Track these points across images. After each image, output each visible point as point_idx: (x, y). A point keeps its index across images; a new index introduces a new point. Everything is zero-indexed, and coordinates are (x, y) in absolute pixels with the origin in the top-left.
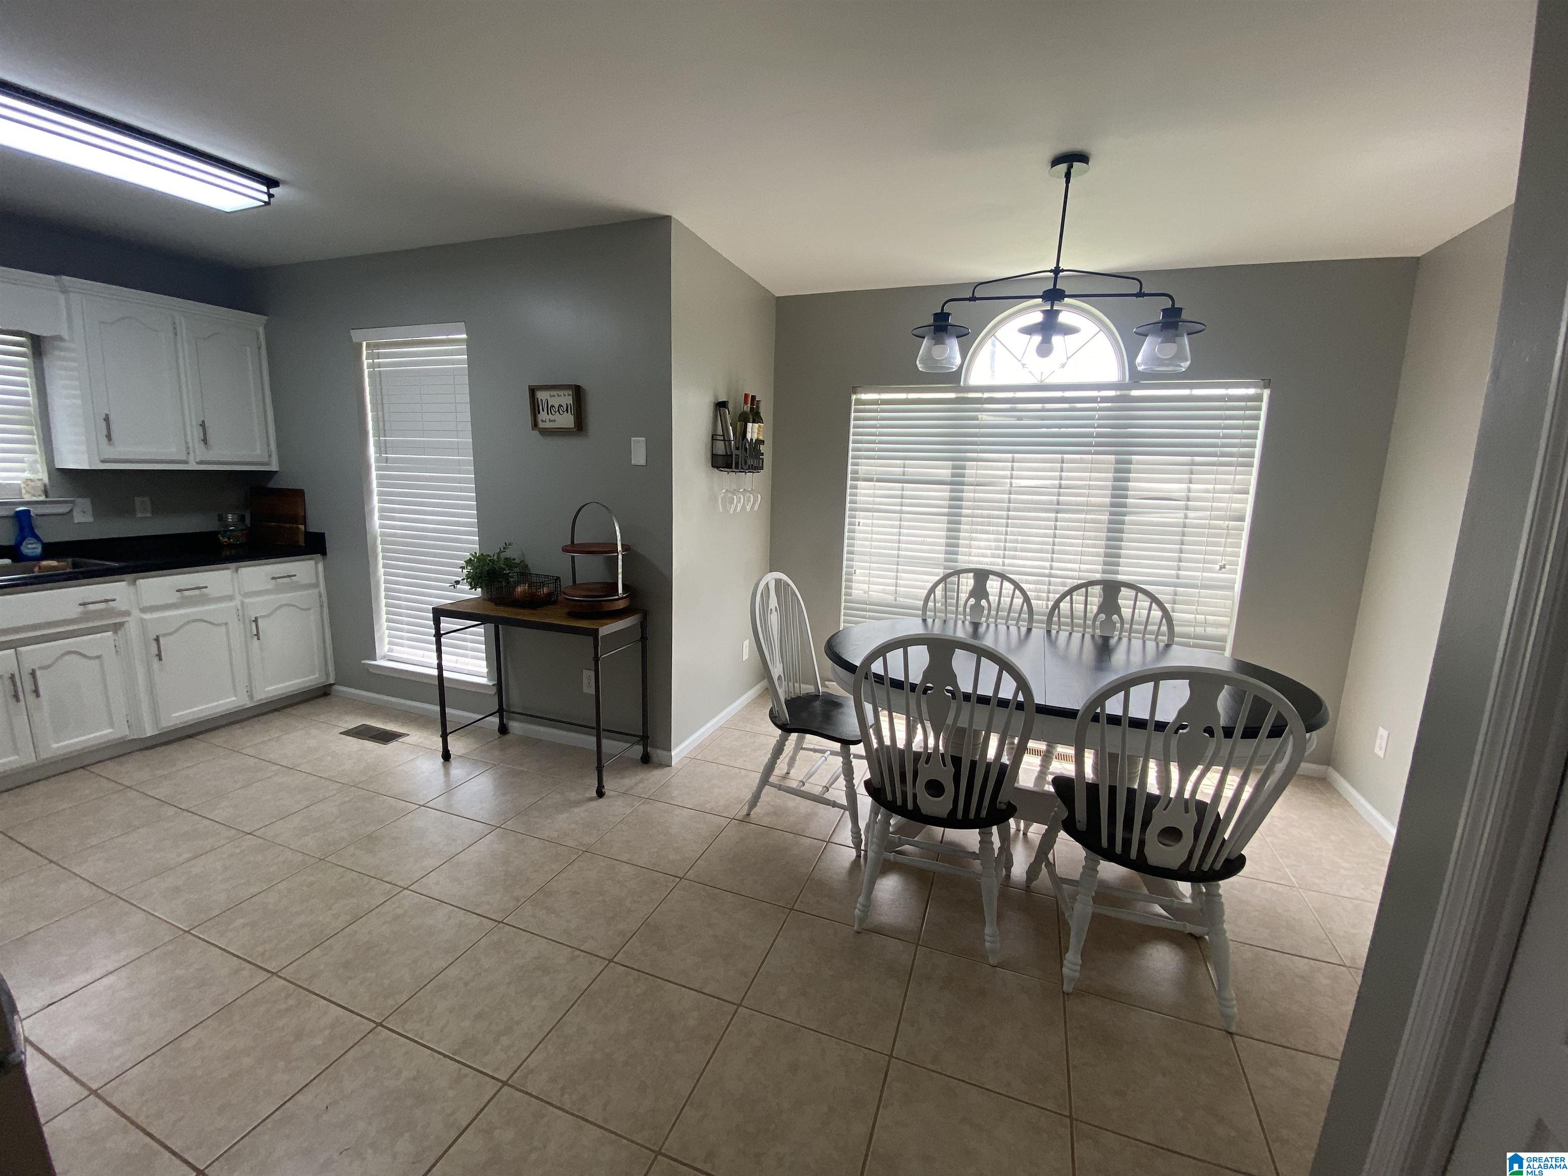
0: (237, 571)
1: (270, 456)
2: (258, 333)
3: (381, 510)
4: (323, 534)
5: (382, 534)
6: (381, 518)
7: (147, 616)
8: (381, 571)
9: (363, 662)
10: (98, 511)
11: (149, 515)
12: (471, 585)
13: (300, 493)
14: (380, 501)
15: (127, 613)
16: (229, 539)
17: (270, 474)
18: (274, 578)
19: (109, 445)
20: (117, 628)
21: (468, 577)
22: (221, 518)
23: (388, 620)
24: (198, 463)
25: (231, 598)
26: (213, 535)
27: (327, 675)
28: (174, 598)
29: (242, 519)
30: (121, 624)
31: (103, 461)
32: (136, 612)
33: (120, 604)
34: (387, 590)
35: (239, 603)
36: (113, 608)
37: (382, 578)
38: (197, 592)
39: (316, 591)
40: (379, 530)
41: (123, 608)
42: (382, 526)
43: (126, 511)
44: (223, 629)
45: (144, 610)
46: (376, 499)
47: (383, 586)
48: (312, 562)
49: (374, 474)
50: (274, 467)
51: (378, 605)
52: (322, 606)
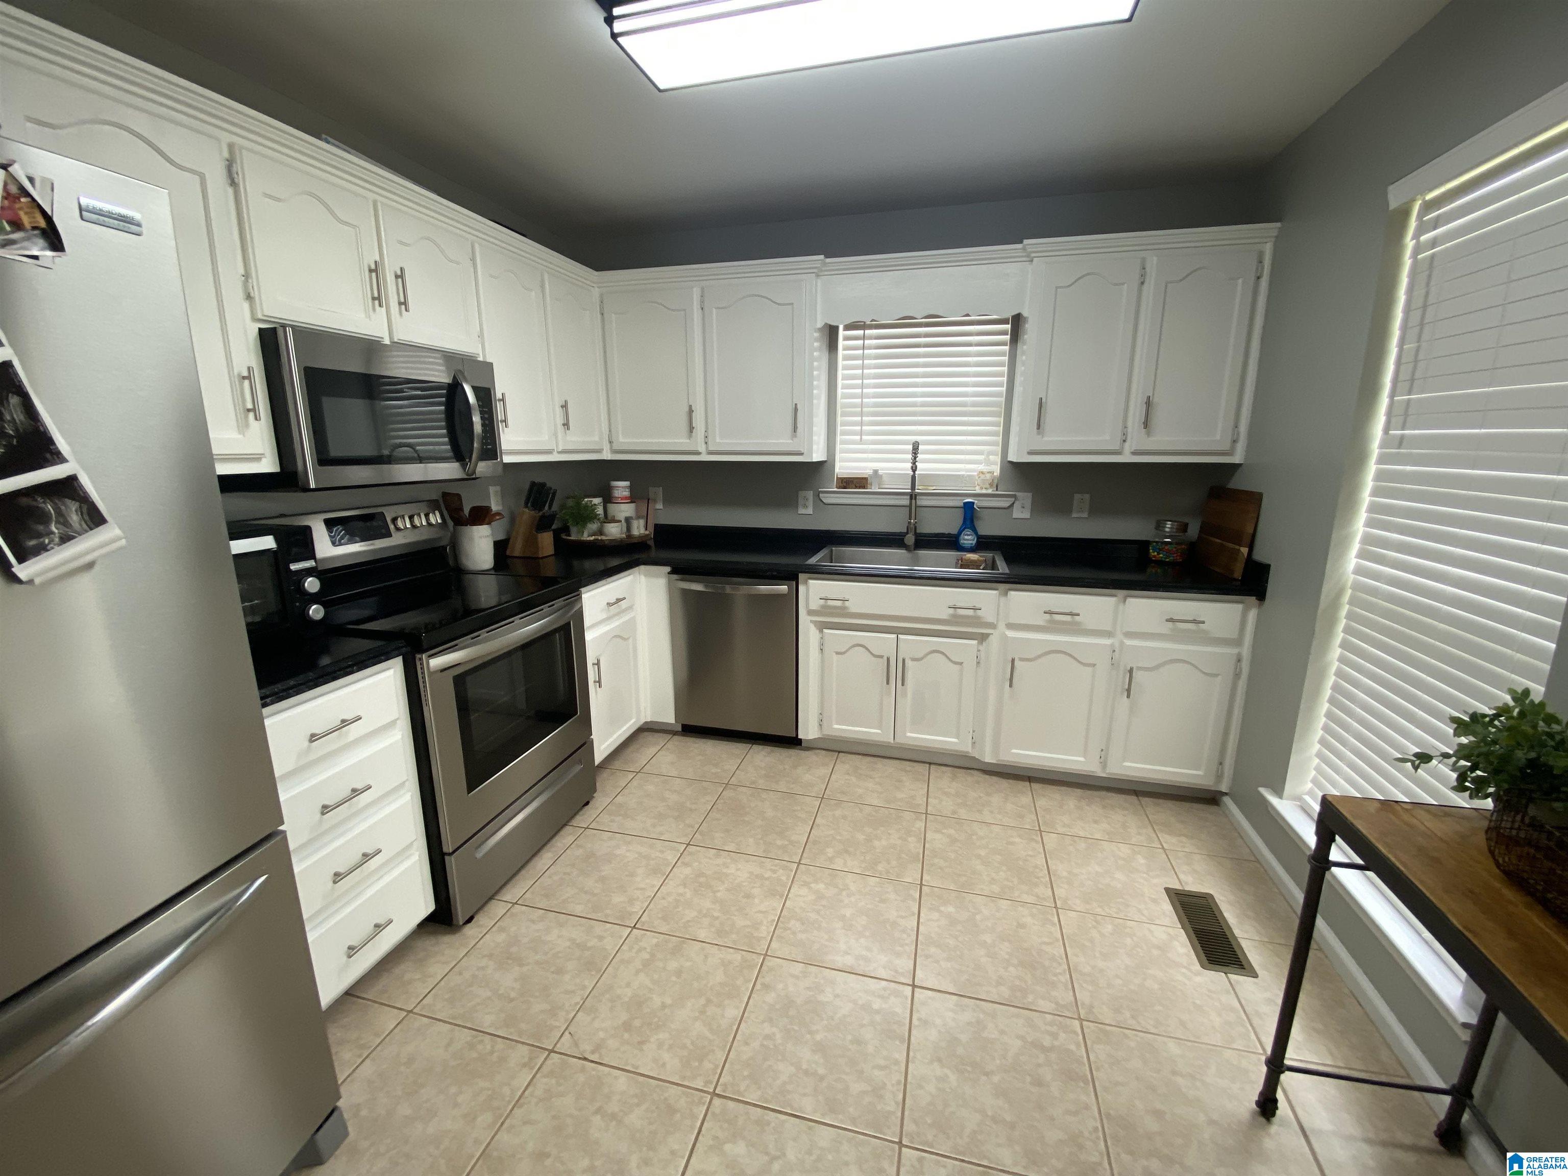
0: (1125, 601)
1: (1235, 442)
2: (1261, 255)
3: (1368, 540)
4: (1269, 566)
5: (1356, 587)
6: (1362, 555)
7: (1011, 634)
8: (1336, 652)
9: (1262, 790)
10: (1036, 508)
11: (1085, 515)
12: (1462, 778)
13: (1255, 499)
14: (1370, 523)
15: (993, 626)
16: (1159, 554)
17: (1233, 468)
18: (1171, 620)
19: (1039, 434)
20: (983, 638)
21: (1462, 752)
22: (1159, 526)
23: (1322, 742)
24: (1134, 453)
25: (1109, 634)
26: (1143, 545)
27: (1219, 777)
28: (1041, 620)
29: (1184, 528)
30: (988, 635)
31: (1031, 453)
32: (1001, 626)
33: (987, 614)
34: (1336, 688)
35: (1117, 645)
36: (979, 618)
37: (1335, 665)
38: (1068, 618)
39: (1235, 651)
40: (1352, 576)
41: (990, 619)
42: (1359, 571)
43: (1062, 508)
44: (1090, 669)
45: (1010, 626)
46: (1362, 516)
47: (1331, 680)
48: (1240, 607)
49: (1372, 468)
50: (1237, 459)
51: (1311, 709)
52: (1237, 675)
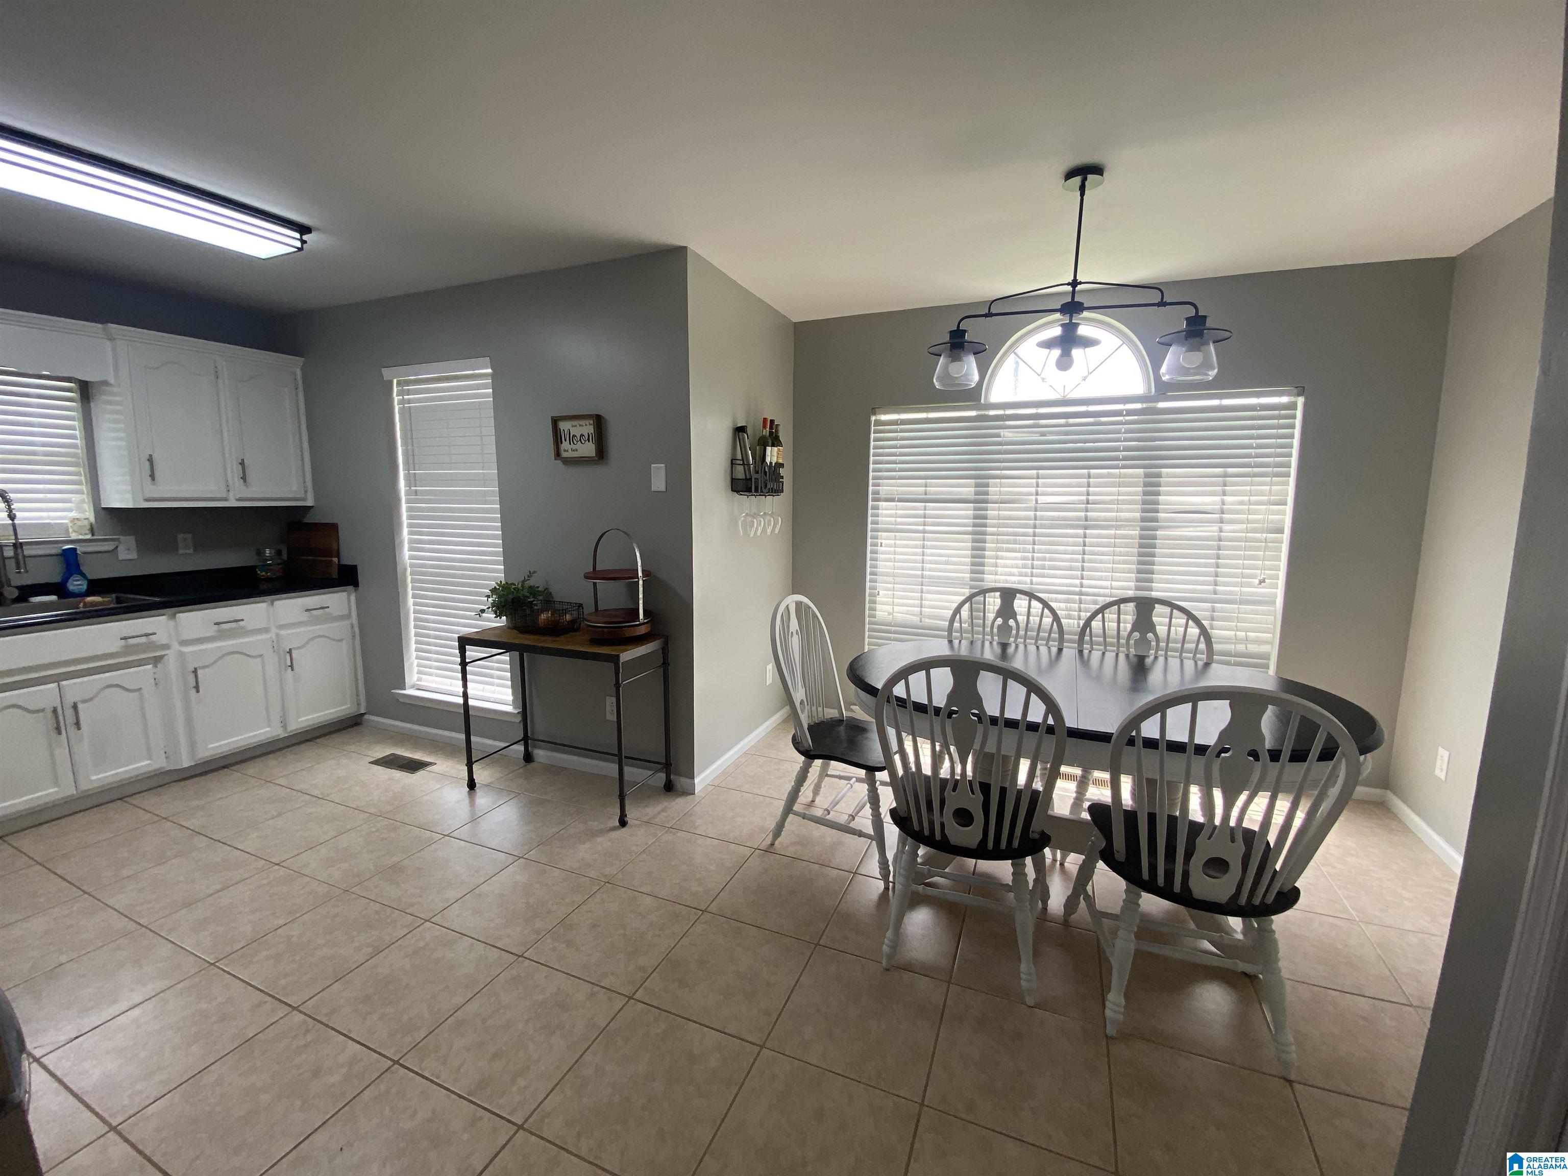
0: (272, 604)
1: (306, 492)
2: (295, 374)
3: (411, 541)
4: (355, 567)
5: (412, 565)
6: (410, 549)
7: (185, 649)
8: (411, 601)
9: (392, 691)
10: (141, 547)
11: (191, 551)
12: (496, 613)
13: (334, 527)
14: (411, 533)
15: (166, 647)
16: (267, 573)
17: (308, 508)
18: (307, 610)
19: (154, 484)
20: (157, 660)
21: (493, 605)
22: (259, 553)
23: (417, 650)
24: (238, 500)
25: (266, 630)
26: (253, 568)
27: (359, 704)
28: (211, 631)
29: (279, 553)
30: (162, 657)
31: (147, 500)
32: (176, 646)
33: (161, 638)
34: (416, 619)
35: (274, 637)
36: (153, 642)
37: (412, 608)
38: (233, 625)
39: (346, 623)
40: (409, 561)
41: (164, 641)
42: (411, 558)
43: (170, 547)
44: (259, 659)
45: (184, 643)
46: (405, 531)
47: (412, 616)
48: (345, 594)
49: (404, 506)
50: (310, 503)
51: (408, 634)
52: (354, 636)
